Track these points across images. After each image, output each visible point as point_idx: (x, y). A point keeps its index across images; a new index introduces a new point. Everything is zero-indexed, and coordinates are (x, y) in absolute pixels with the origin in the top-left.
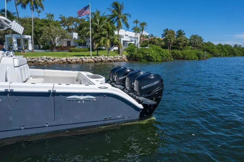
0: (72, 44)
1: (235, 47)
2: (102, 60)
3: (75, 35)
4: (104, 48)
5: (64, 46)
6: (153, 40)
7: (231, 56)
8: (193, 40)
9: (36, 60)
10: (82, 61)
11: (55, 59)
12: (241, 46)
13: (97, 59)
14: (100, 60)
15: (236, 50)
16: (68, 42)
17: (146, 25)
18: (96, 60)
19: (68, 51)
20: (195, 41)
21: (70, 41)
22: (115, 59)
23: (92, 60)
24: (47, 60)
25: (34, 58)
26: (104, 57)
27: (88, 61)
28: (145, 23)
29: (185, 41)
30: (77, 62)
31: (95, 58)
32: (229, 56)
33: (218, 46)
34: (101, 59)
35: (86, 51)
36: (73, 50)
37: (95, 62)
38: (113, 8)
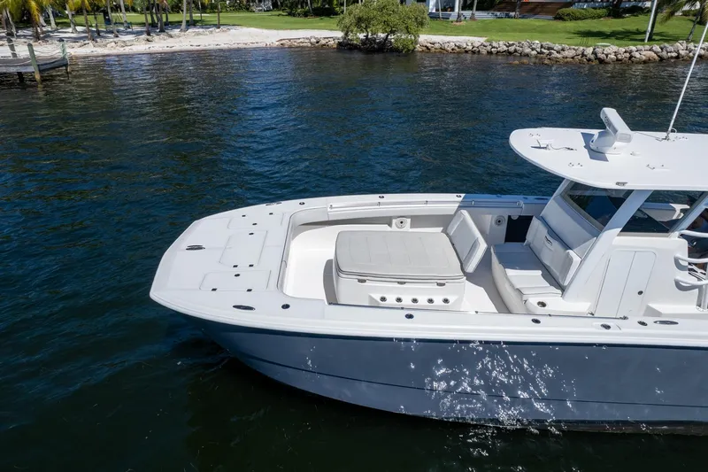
2: (679, 54)
9: (518, 48)
10: (631, 57)
11: (563, 50)
13: (668, 52)
18: (664, 54)
19: (551, 17)
23: (653, 54)
24: (543, 50)
25: (513, 44)
26: (685, 45)
27: (644, 58)
30: (618, 60)
31: (662, 49)
34: (678, 52)
35: (600, 17)
37: (662, 59)
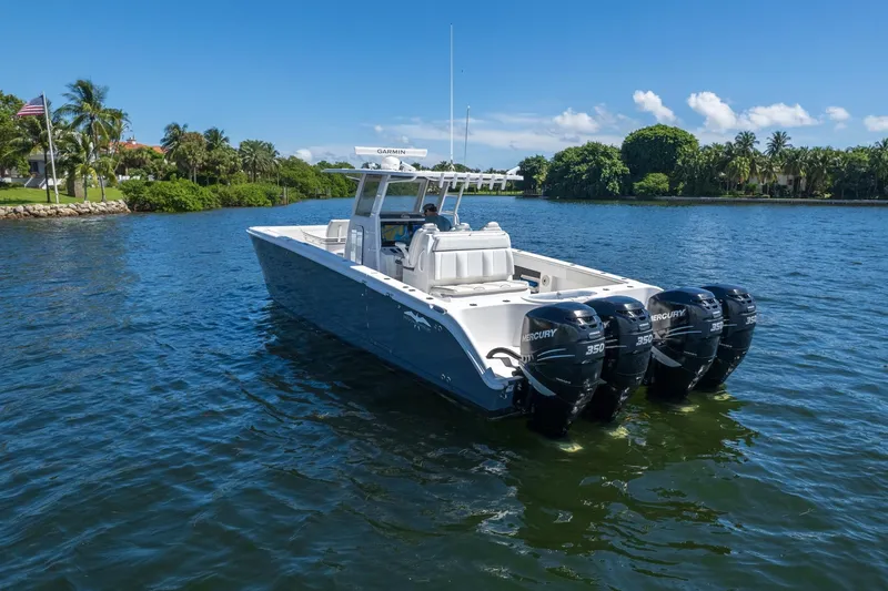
4: (9, 180)
8: (251, 155)
14: (87, 210)
17: (127, 120)
20: (256, 156)
22: (109, 209)
28: (123, 111)
37: (80, 214)
38: (77, 95)
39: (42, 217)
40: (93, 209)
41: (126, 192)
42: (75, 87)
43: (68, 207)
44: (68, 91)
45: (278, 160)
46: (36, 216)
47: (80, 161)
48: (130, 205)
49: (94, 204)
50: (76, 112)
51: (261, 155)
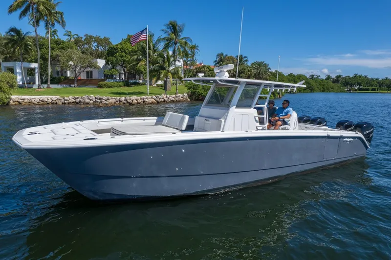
0: (95, 75)
1: (311, 78)
3: (101, 63)
4: (141, 81)
5: (82, 78)
6: (202, 70)
7: (307, 92)
8: (258, 69)
9: (81, 100)
10: (144, 102)
11: (108, 99)
12: (319, 76)
14: (163, 100)
15: (313, 83)
16: (88, 72)
17: (198, 50)
18: (158, 100)
19: (95, 86)
20: (260, 70)
21: (91, 72)
22: (177, 99)
23: (153, 100)
24: (97, 100)
26: (165, 95)
27: (150, 102)
28: (196, 45)
29: (249, 71)
30: (138, 103)
31: (157, 97)
32: (305, 91)
33: (288, 77)
35: (121, 86)
36: (104, 85)
37: (158, 103)
38: (168, 30)
39: (134, 105)
40: (166, 99)
41: (189, 89)
42: (168, 25)
43: (152, 98)
44: (165, 28)
45: (270, 72)
46: (131, 104)
47: (164, 69)
48: (190, 96)
49: (168, 96)
50: (167, 40)
51: (263, 70)
